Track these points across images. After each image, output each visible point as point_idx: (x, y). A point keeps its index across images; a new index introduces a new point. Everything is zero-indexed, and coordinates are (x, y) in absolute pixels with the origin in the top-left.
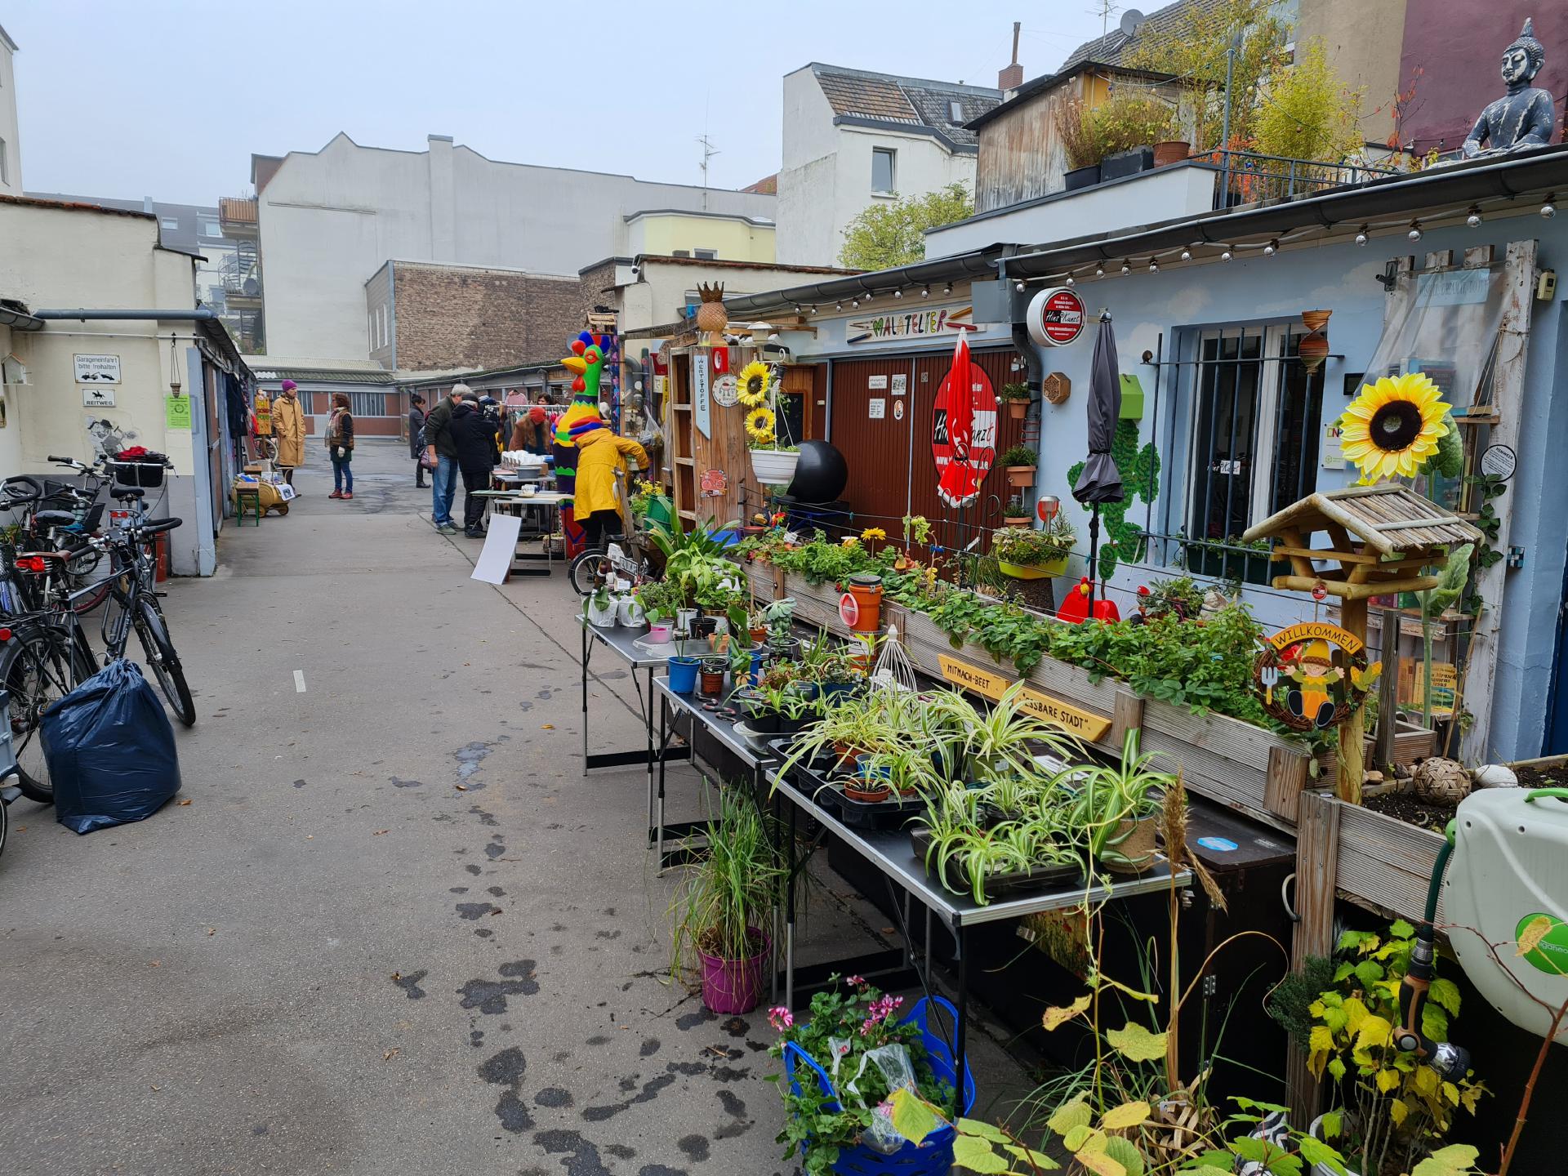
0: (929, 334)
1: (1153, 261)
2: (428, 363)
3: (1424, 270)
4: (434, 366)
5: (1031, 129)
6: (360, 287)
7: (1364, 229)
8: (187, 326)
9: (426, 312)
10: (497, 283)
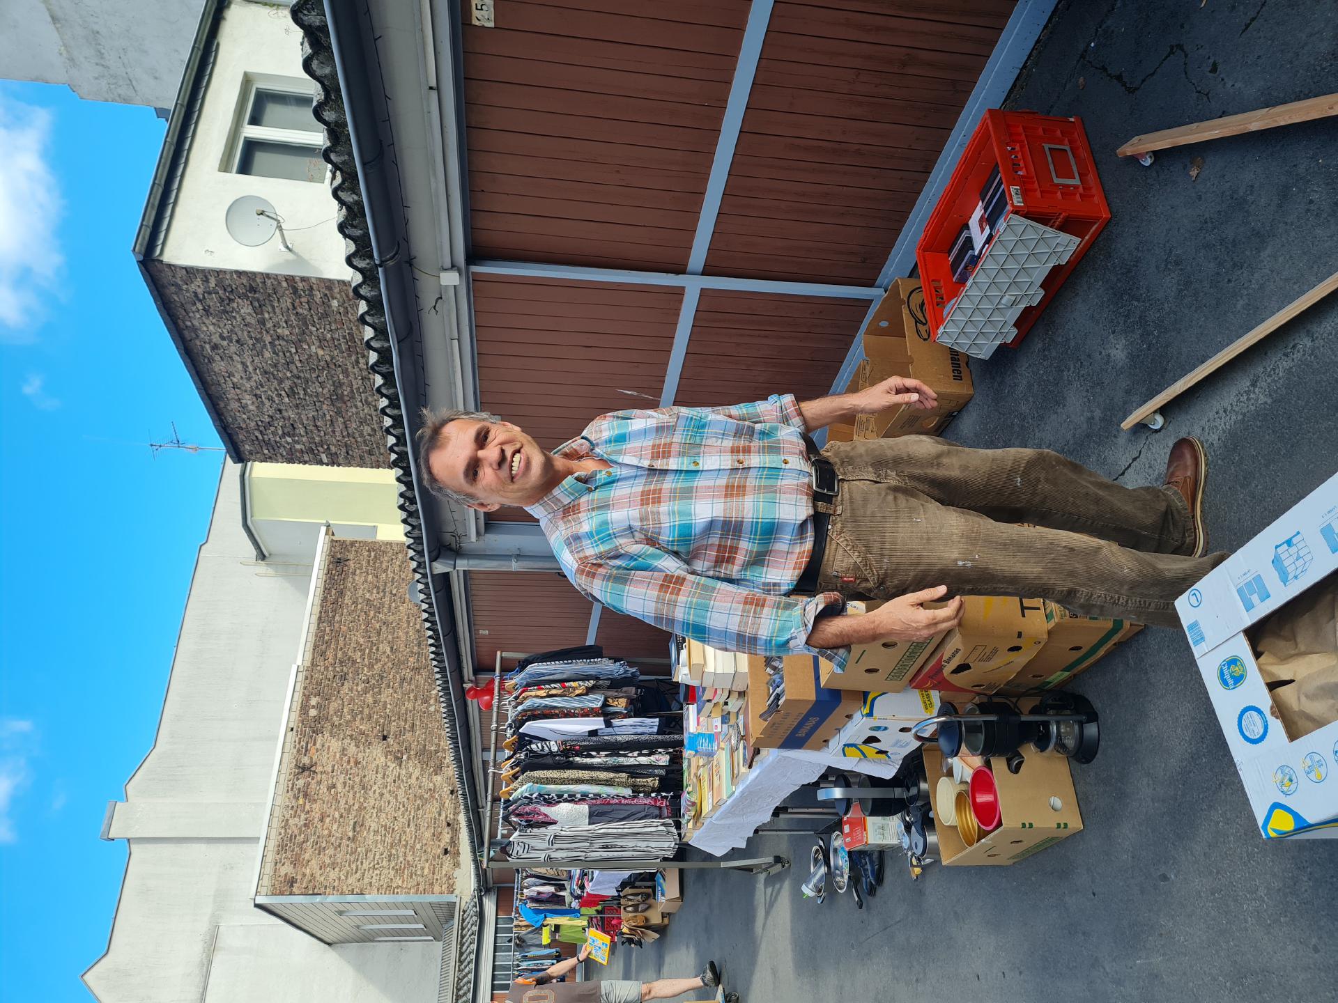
2: (446, 838)
10: (313, 712)
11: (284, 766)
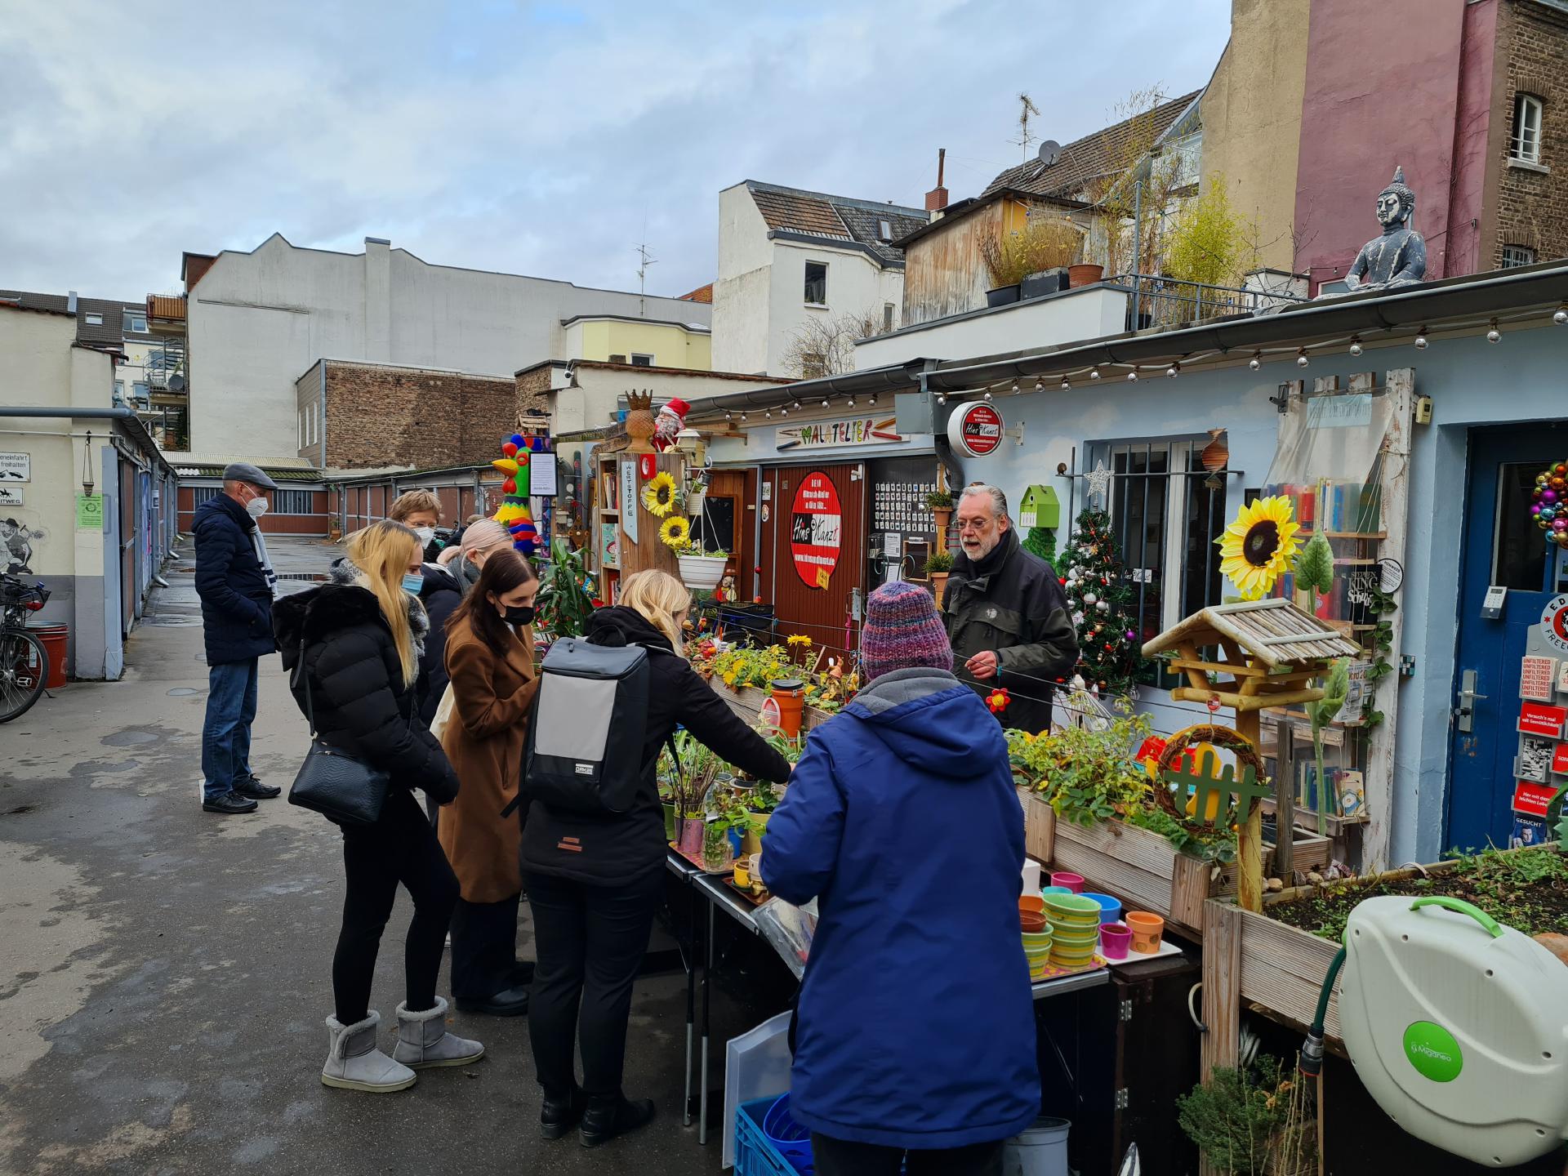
0: (856, 442)
1: (1065, 380)
2: (358, 461)
3: (1313, 394)
4: (365, 465)
5: (955, 249)
6: (289, 384)
7: (1257, 355)
8: (103, 424)
9: (357, 410)
10: (432, 383)
11: (400, 369)
